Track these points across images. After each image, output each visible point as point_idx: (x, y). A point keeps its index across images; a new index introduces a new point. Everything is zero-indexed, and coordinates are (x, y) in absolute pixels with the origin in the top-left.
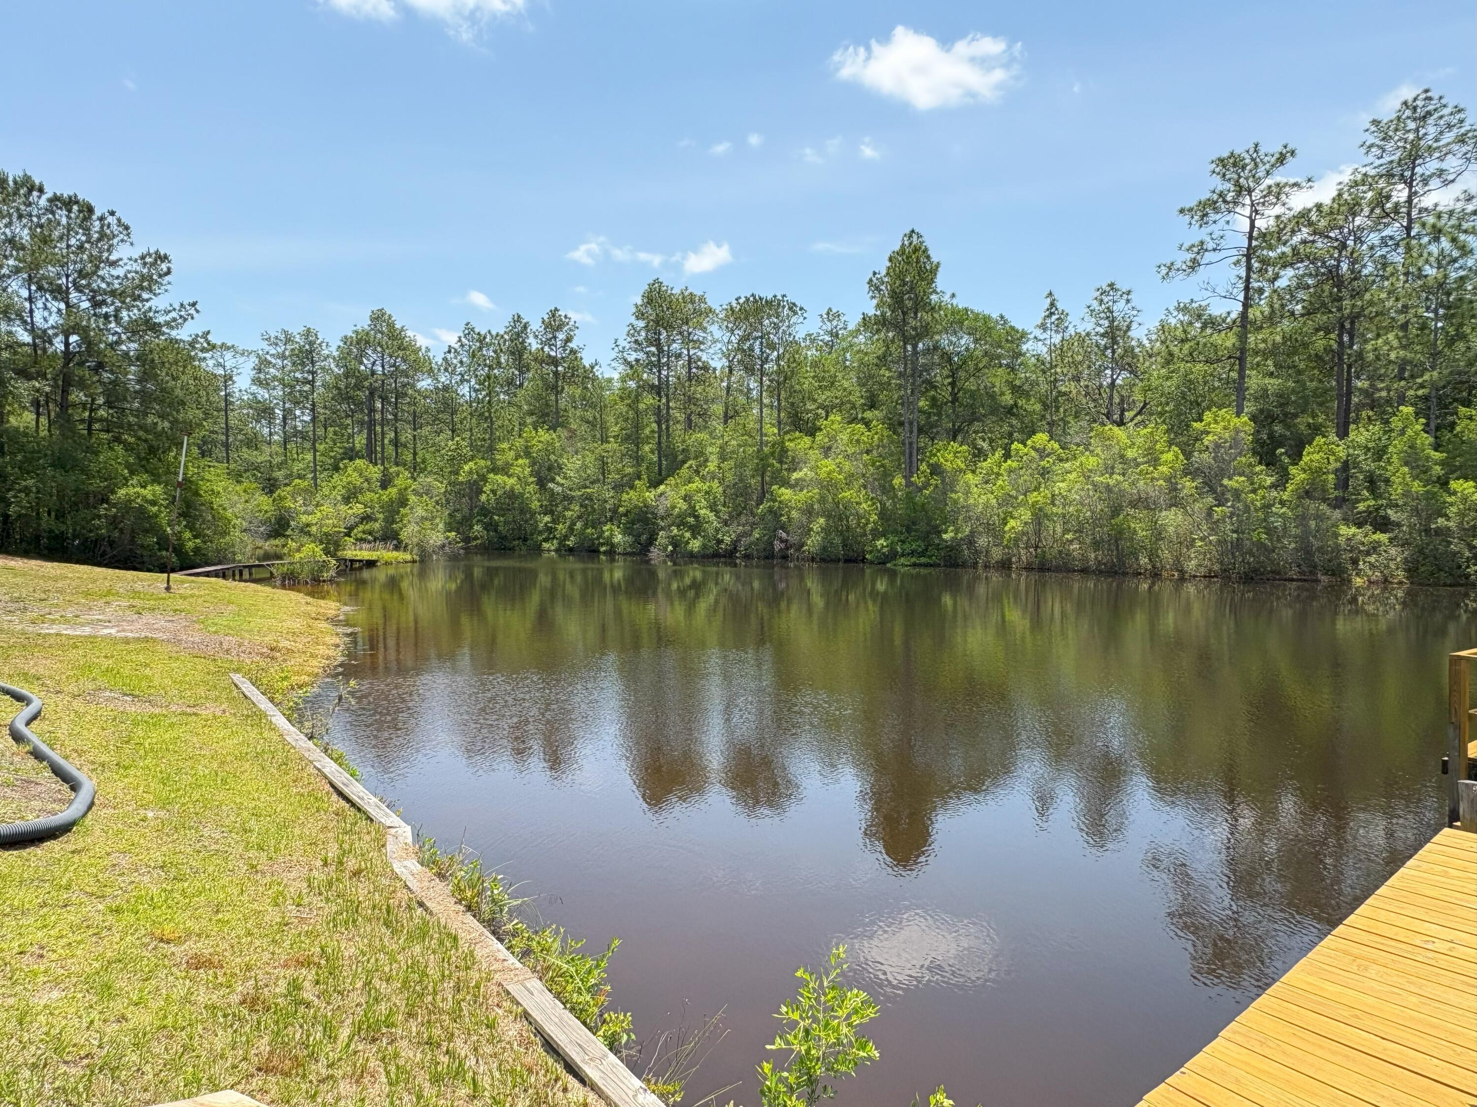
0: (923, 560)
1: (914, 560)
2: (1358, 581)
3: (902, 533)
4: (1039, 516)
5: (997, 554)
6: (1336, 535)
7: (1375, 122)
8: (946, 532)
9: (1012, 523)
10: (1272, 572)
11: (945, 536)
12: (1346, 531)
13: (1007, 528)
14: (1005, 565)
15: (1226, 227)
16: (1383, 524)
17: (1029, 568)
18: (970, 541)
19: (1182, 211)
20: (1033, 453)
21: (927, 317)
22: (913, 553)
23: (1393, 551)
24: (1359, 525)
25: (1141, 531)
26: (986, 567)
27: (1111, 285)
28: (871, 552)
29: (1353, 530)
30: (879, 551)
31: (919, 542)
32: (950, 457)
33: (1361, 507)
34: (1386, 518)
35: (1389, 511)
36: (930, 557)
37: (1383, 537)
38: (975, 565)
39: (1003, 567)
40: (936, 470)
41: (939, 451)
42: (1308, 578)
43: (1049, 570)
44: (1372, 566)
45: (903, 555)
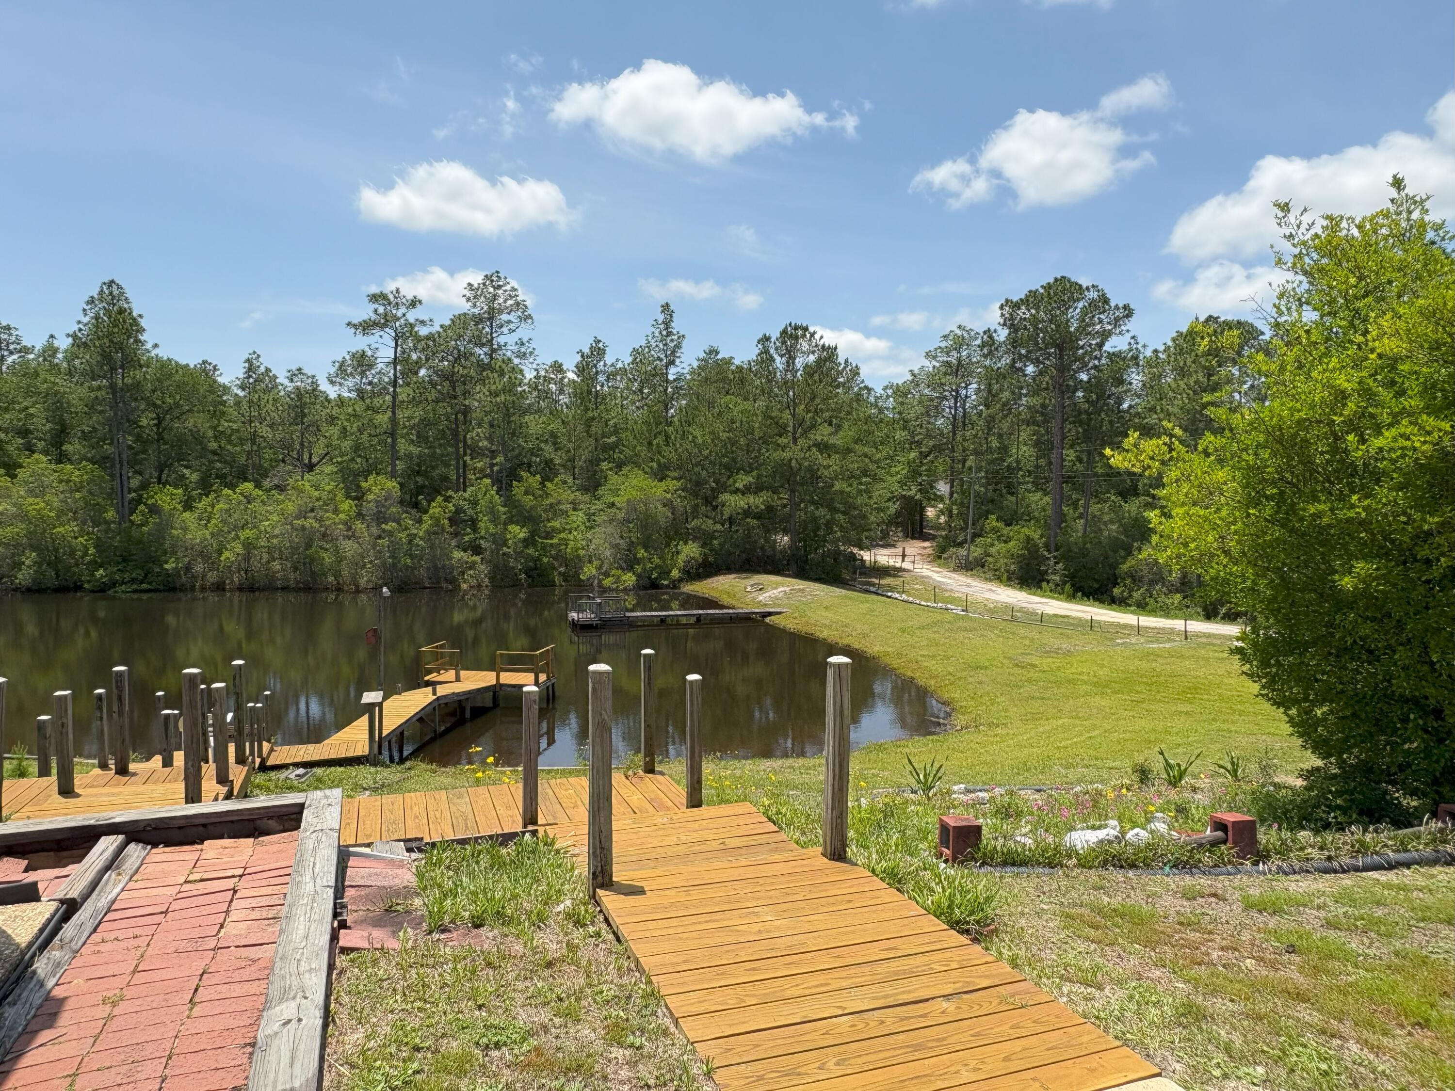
0: (144, 586)
1: (135, 587)
2: (465, 586)
3: (119, 563)
4: (249, 546)
5: (212, 577)
6: (451, 558)
7: (470, 285)
8: (166, 562)
9: (226, 554)
10: (416, 583)
11: (166, 566)
12: (457, 554)
13: (222, 558)
14: (219, 587)
15: (380, 340)
16: (477, 550)
17: (240, 589)
18: (188, 568)
19: (349, 324)
20: (241, 498)
21: (139, 375)
22: (133, 581)
23: (483, 567)
24: (465, 550)
25: (328, 558)
26: (203, 589)
27: (299, 370)
28: (89, 582)
29: (462, 553)
30: (96, 581)
31: (139, 571)
32: (168, 499)
33: (467, 538)
34: (479, 546)
35: (482, 542)
36: (150, 583)
37: (477, 559)
38: (193, 589)
39: (218, 588)
40: (154, 510)
41: (156, 493)
42: (436, 588)
43: (258, 589)
44: (472, 577)
45: (123, 583)
